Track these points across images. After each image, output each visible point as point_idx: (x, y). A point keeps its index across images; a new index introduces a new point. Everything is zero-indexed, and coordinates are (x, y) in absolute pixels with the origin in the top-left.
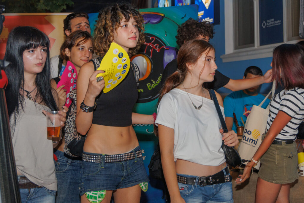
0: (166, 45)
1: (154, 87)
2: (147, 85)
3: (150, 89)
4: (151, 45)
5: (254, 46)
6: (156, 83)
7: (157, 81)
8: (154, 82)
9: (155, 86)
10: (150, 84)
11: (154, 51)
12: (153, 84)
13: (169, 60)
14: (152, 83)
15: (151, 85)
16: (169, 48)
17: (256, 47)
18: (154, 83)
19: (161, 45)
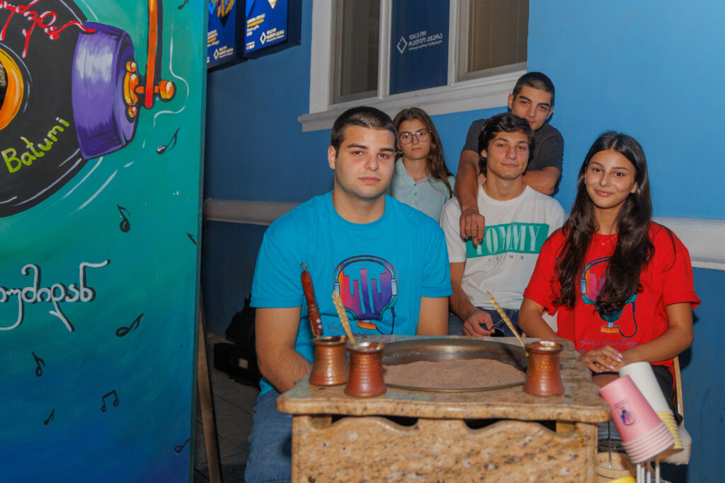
0: (83, 18)
1: (29, 163)
2: (4, 153)
3: (11, 170)
4: (26, 14)
5: (376, 95)
6: (39, 150)
7: (45, 144)
8: (30, 145)
9: (32, 158)
10: (15, 153)
11: (38, 34)
12: (27, 154)
13: (94, 69)
14: (21, 149)
15: (18, 156)
16: (95, 29)
17: (380, 97)
18: (29, 150)
19: (64, 16)
